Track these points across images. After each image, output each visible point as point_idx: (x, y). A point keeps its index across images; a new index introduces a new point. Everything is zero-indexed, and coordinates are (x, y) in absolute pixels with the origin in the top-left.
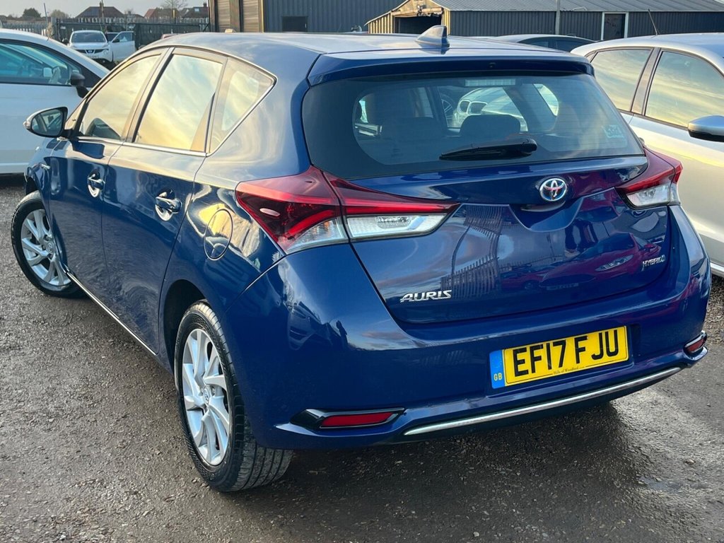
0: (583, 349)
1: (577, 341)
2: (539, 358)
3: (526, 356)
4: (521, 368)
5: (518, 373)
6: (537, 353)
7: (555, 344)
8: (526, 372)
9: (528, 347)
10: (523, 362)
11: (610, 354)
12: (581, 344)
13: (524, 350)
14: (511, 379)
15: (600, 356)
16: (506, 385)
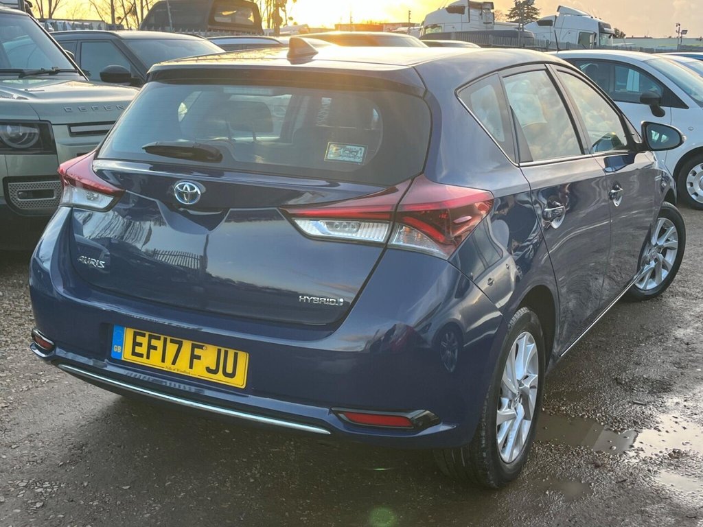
0: (199, 358)
1: (194, 347)
2: (155, 348)
3: (144, 341)
4: (138, 349)
5: (134, 353)
6: (154, 342)
7: (172, 341)
8: (141, 355)
9: (147, 334)
10: (140, 345)
11: (225, 374)
12: (197, 352)
13: (144, 335)
14: (127, 356)
15: (215, 372)
16: (123, 359)
